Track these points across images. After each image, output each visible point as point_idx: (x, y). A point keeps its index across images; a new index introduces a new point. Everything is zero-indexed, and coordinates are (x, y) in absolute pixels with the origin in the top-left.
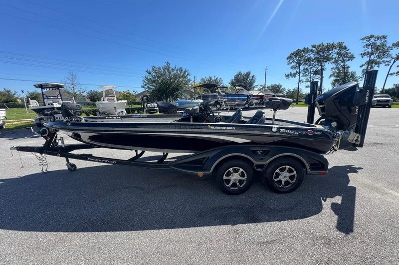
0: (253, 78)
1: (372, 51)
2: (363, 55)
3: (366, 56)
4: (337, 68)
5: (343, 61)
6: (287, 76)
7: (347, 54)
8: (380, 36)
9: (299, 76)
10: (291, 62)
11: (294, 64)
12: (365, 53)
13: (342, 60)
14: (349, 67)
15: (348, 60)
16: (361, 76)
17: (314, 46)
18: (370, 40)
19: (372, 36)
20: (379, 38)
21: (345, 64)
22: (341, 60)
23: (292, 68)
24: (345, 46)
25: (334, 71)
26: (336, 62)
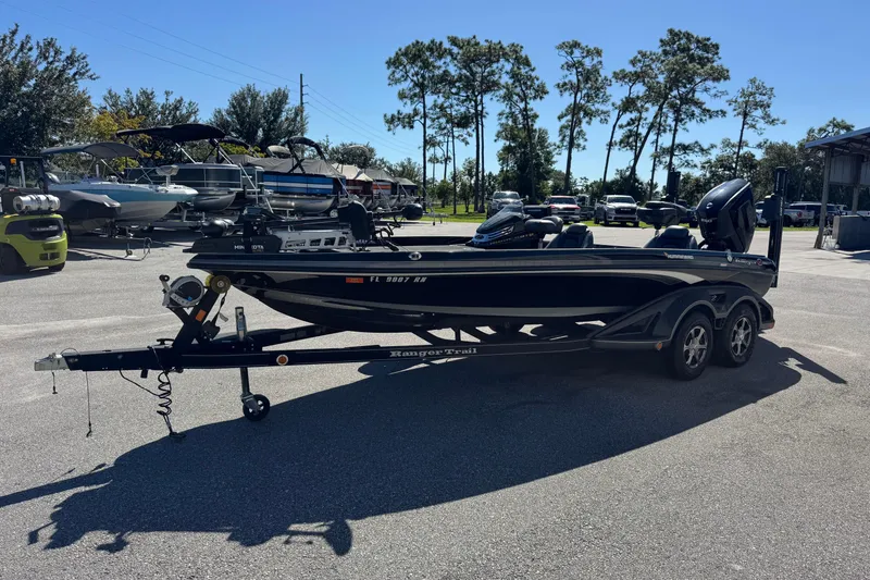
0: (296, 114)
1: (578, 80)
2: (562, 87)
3: (567, 93)
4: (512, 115)
5: (524, 98)
6: (391, 121)
7: (531, 78)
8: (592, 47)
9: (424, 125)
10: (397, 76)
11: (407, 85)
12: (565, 84)
13: (521, 94)
14: (536, 116)
15: (535, 98)
16: (558, 143)
17: (454, 41)
18: (572, 53)
19: (576, 45)
20: (589, 53)
21: (529, 106)
22: (518, 95)
23: (402, 96)
24: (526, 59)
25: (504, 121)
26: (508, 97)
